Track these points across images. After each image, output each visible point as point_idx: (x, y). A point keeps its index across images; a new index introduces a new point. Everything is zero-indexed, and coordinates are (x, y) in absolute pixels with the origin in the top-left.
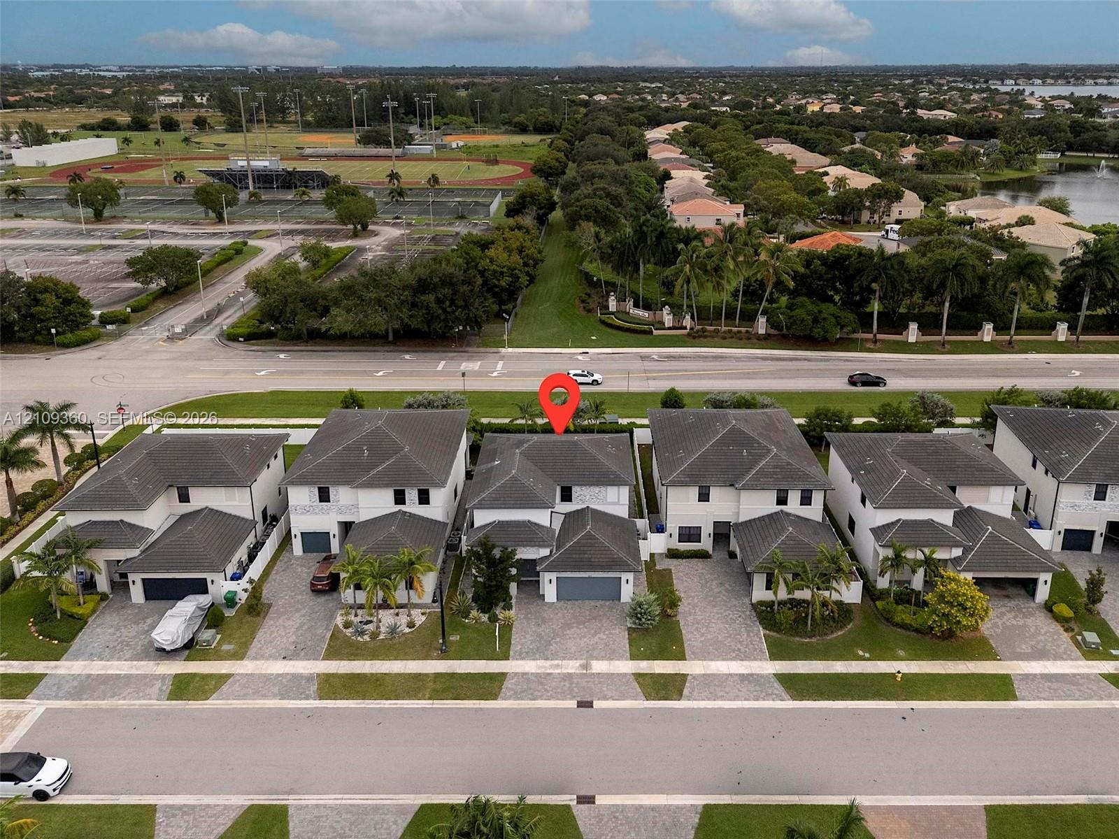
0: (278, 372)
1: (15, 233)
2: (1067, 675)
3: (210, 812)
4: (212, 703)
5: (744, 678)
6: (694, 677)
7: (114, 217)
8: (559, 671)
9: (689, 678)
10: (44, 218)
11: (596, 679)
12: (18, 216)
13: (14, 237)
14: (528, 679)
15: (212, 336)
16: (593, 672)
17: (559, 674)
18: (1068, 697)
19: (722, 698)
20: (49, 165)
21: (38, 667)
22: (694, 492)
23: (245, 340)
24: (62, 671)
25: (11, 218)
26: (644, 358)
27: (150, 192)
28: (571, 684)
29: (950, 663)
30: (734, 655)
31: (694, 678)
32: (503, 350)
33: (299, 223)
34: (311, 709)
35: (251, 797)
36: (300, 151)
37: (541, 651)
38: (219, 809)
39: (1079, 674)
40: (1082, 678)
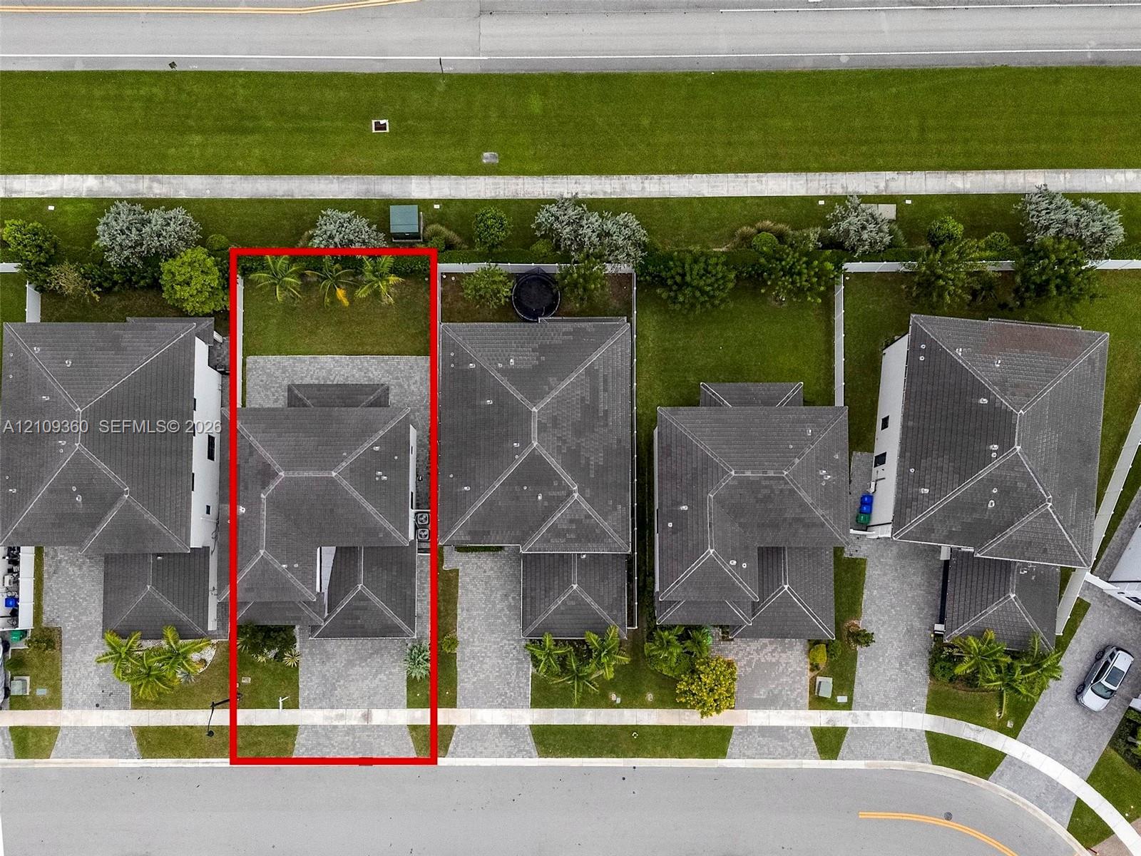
2: (782, 727)
4: (51, 761)
8: (342, 723)
9: (456, 730)
11: (376, 733)
14: (317, 732)
16: (373, 724)
17: (344, 726)
28: (355, 738)
31: (460, 730)
37: (327, 699)
39: (792, 728)
40: (792, 733)
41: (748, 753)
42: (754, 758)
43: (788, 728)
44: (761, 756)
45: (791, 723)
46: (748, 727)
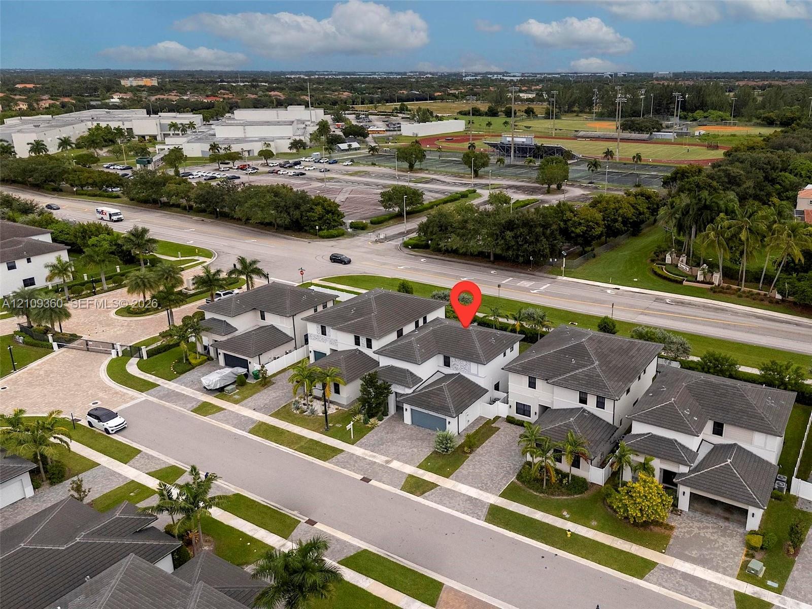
0: (410, 269)
1: (363, 174)
2: (705, 581)
3: (157, 462)
4: (206, 419)
5: (470, 499)
6: (441, 488)
7: (421, 169)
9: (437, 487)
10: (385, 167)
11: (386, 470)
12: (374, 164)
13: (360, 176)
14: (351, 457)
15: (399, 243)
16: (390, 466)
17: (370, 460)
18: (686, 593)
19: (444, 505)
20: (419, 136)
21: (160, 381)
22: (526, 380)
23: (412, 248)
24: (166, 386)
25: (369, 165)
26: (658, 299)
27: (457, 155)
28: (371, 467)
29: (621, 541)
30: (479, 485)
32: (559, 277)
33: (523, 181)
34: (240, 436)
35: (178, 462)
36: (576, 133)
38: (162, 462)
39: (715, 584)
40: (714, 587)
41: (664, 584)
42: (669, 590)
43: (711, 583)
44: (677, 591)
45: (715, 581)
46: (671, 569)
